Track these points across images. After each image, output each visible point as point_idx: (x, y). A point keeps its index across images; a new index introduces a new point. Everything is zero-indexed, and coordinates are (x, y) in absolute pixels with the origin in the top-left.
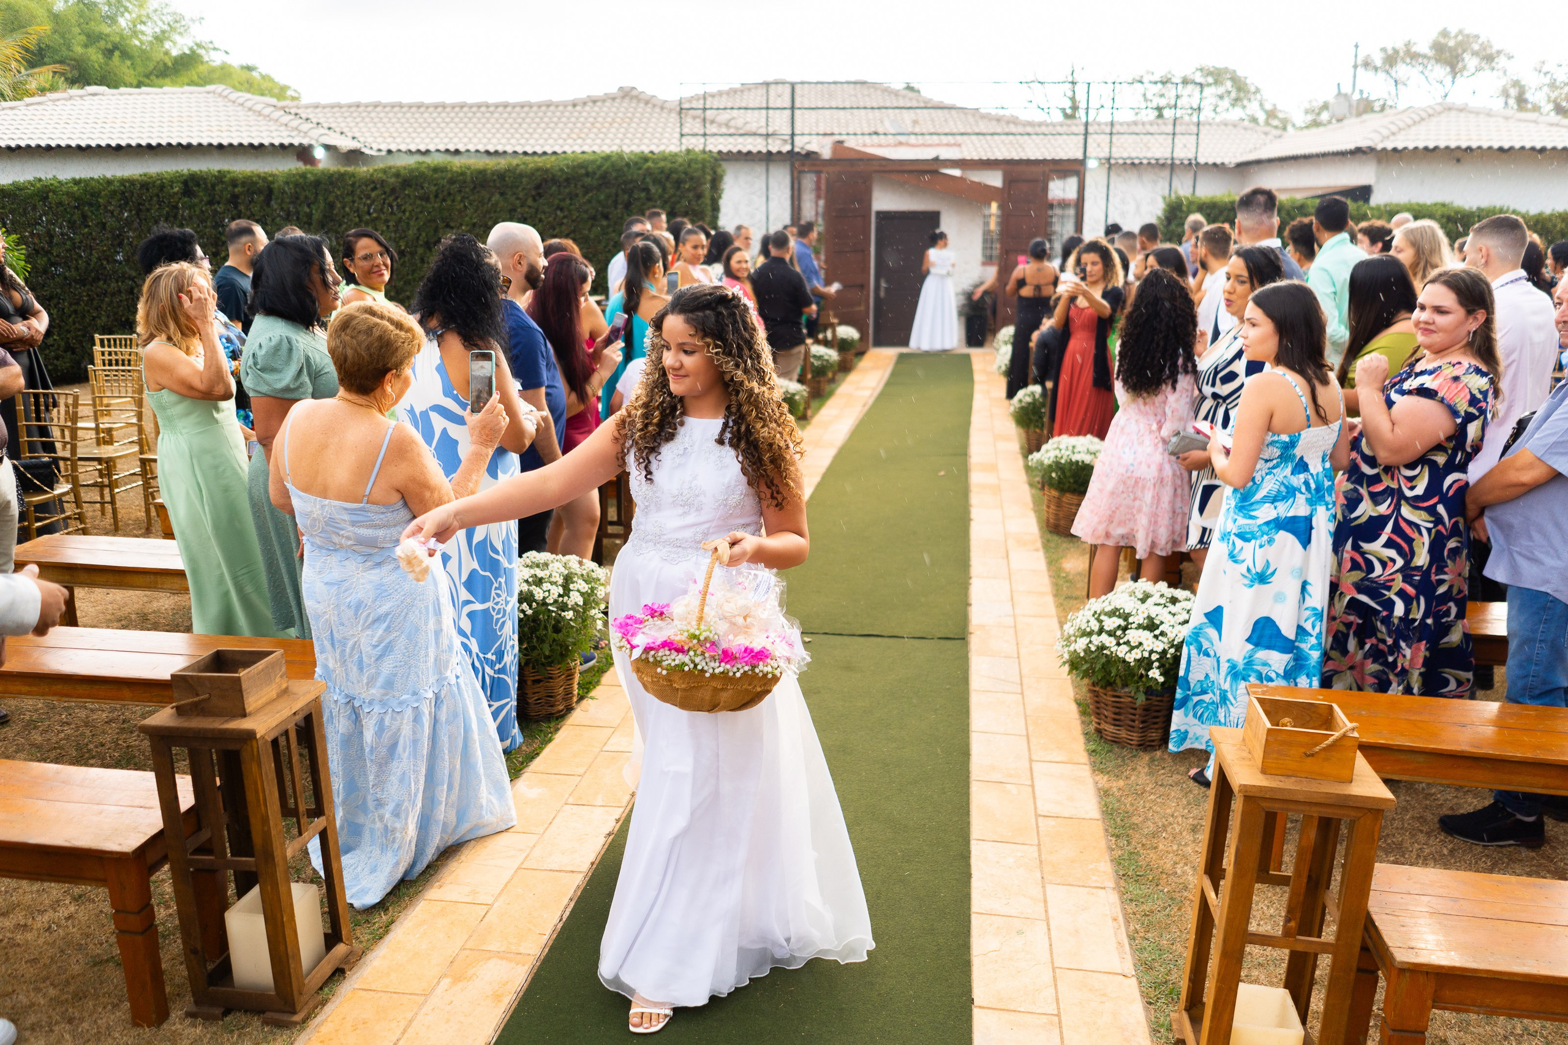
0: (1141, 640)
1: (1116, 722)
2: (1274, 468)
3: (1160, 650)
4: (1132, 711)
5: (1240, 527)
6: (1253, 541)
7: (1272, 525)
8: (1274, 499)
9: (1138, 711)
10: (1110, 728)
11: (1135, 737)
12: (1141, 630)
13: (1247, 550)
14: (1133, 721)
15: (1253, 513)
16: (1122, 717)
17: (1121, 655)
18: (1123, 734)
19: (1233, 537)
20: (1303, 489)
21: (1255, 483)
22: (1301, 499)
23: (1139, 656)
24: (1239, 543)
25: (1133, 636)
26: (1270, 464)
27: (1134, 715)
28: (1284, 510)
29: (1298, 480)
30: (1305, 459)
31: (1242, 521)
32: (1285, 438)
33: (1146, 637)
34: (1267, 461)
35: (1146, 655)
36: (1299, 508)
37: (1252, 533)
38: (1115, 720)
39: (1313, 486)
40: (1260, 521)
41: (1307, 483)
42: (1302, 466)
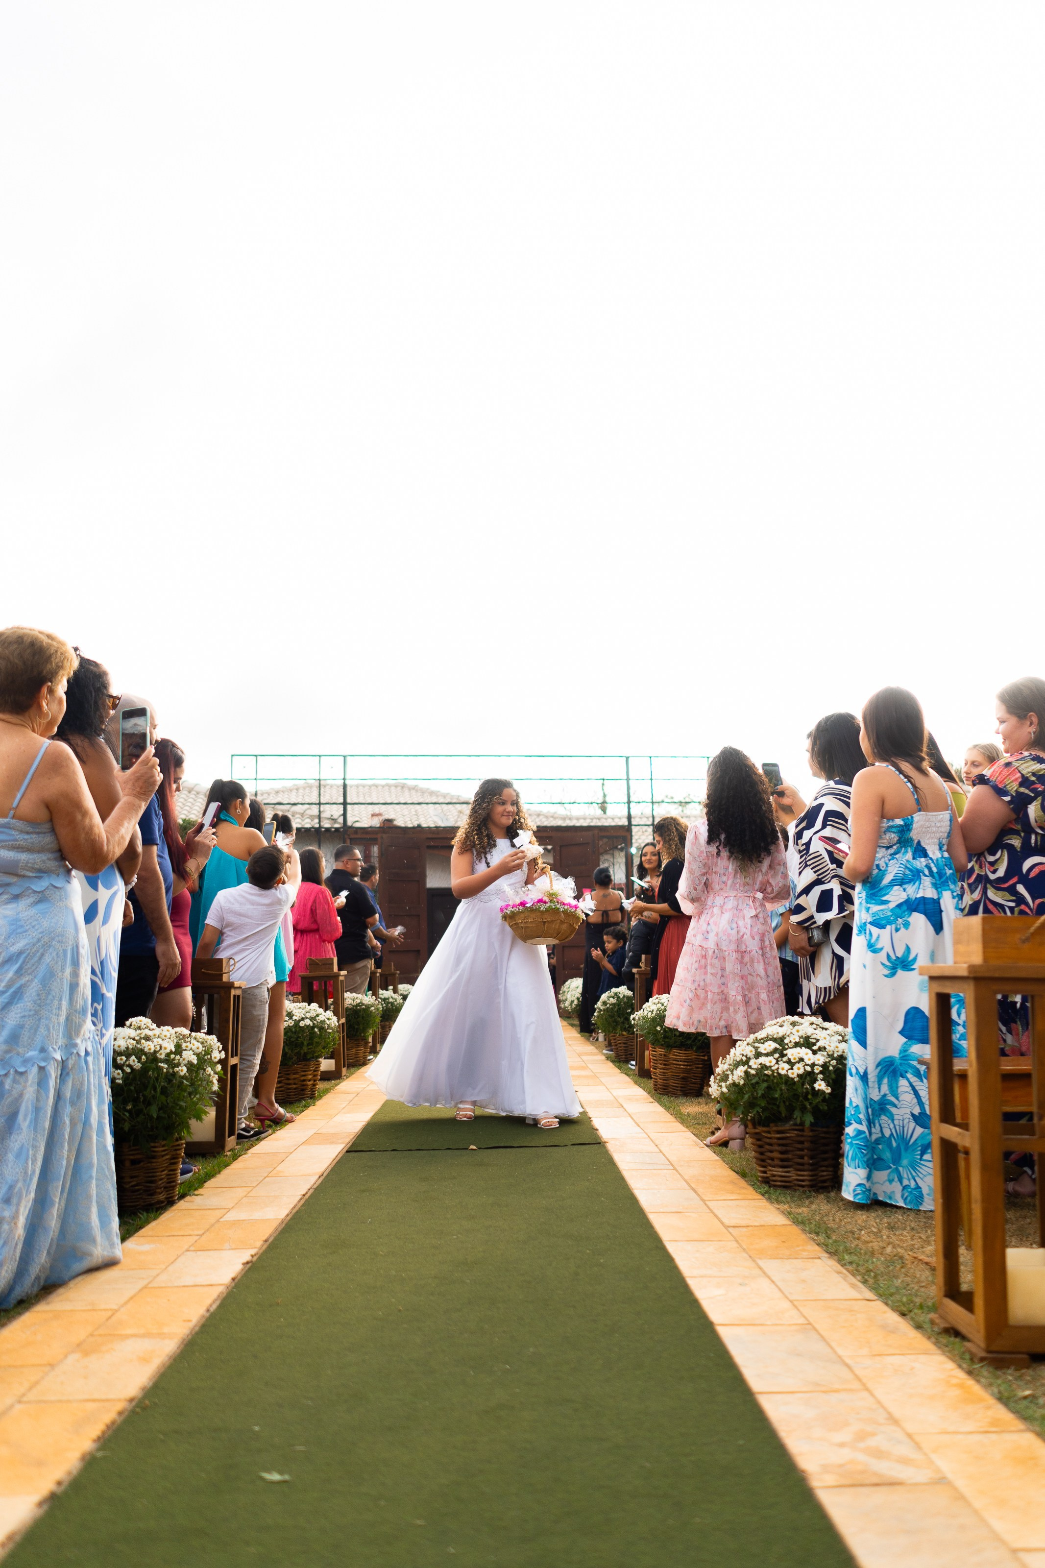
0: (801, 1056)
1: (785, 1164)
2: (895, 854)
3: (821, 1062)
4: (800, 1146)
5: (874, 915)
6: (888, 927)
7: (905, 907)
8: (901, 881)
9: (806, 1145)
10: (778, 1171)
11: (806, 1175)
12: (798, 1048)
13: (883, 936)
14: (802, 1157)
15: (884, 898)
16: (790, 1156)
17: (783, 1072)
18: (793, 1175)
19: (869, 926)
20: (927, 872)
21: (880, 870)
22: (927, 881)
23: (801, 1071)
24: (875, 931)
25: (793, 1053)
26: (891, 851)
27: (802, 1150)
28: (912, 891)
29: (921, 863)
30: (923, 844)
31: (875, 908)
32: (899, 822)
33: (804, 1053)
34: (888, 848)
35: (808, 1069)
36: (926, 890)
37: (886, 918)
38: (782, 1160)
39: (934, 869)
40: (892, 905)
41: (928, 867)
42: (921, 852)
